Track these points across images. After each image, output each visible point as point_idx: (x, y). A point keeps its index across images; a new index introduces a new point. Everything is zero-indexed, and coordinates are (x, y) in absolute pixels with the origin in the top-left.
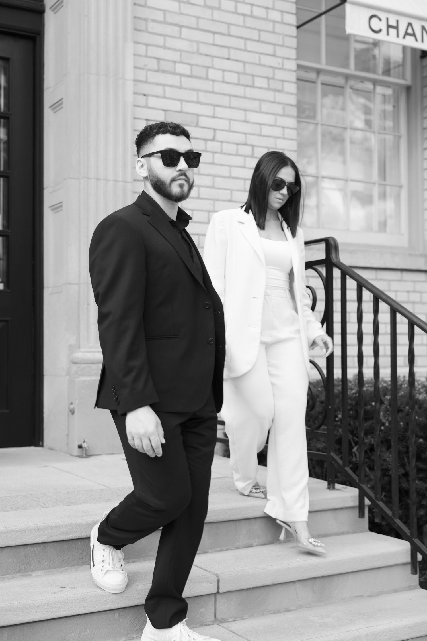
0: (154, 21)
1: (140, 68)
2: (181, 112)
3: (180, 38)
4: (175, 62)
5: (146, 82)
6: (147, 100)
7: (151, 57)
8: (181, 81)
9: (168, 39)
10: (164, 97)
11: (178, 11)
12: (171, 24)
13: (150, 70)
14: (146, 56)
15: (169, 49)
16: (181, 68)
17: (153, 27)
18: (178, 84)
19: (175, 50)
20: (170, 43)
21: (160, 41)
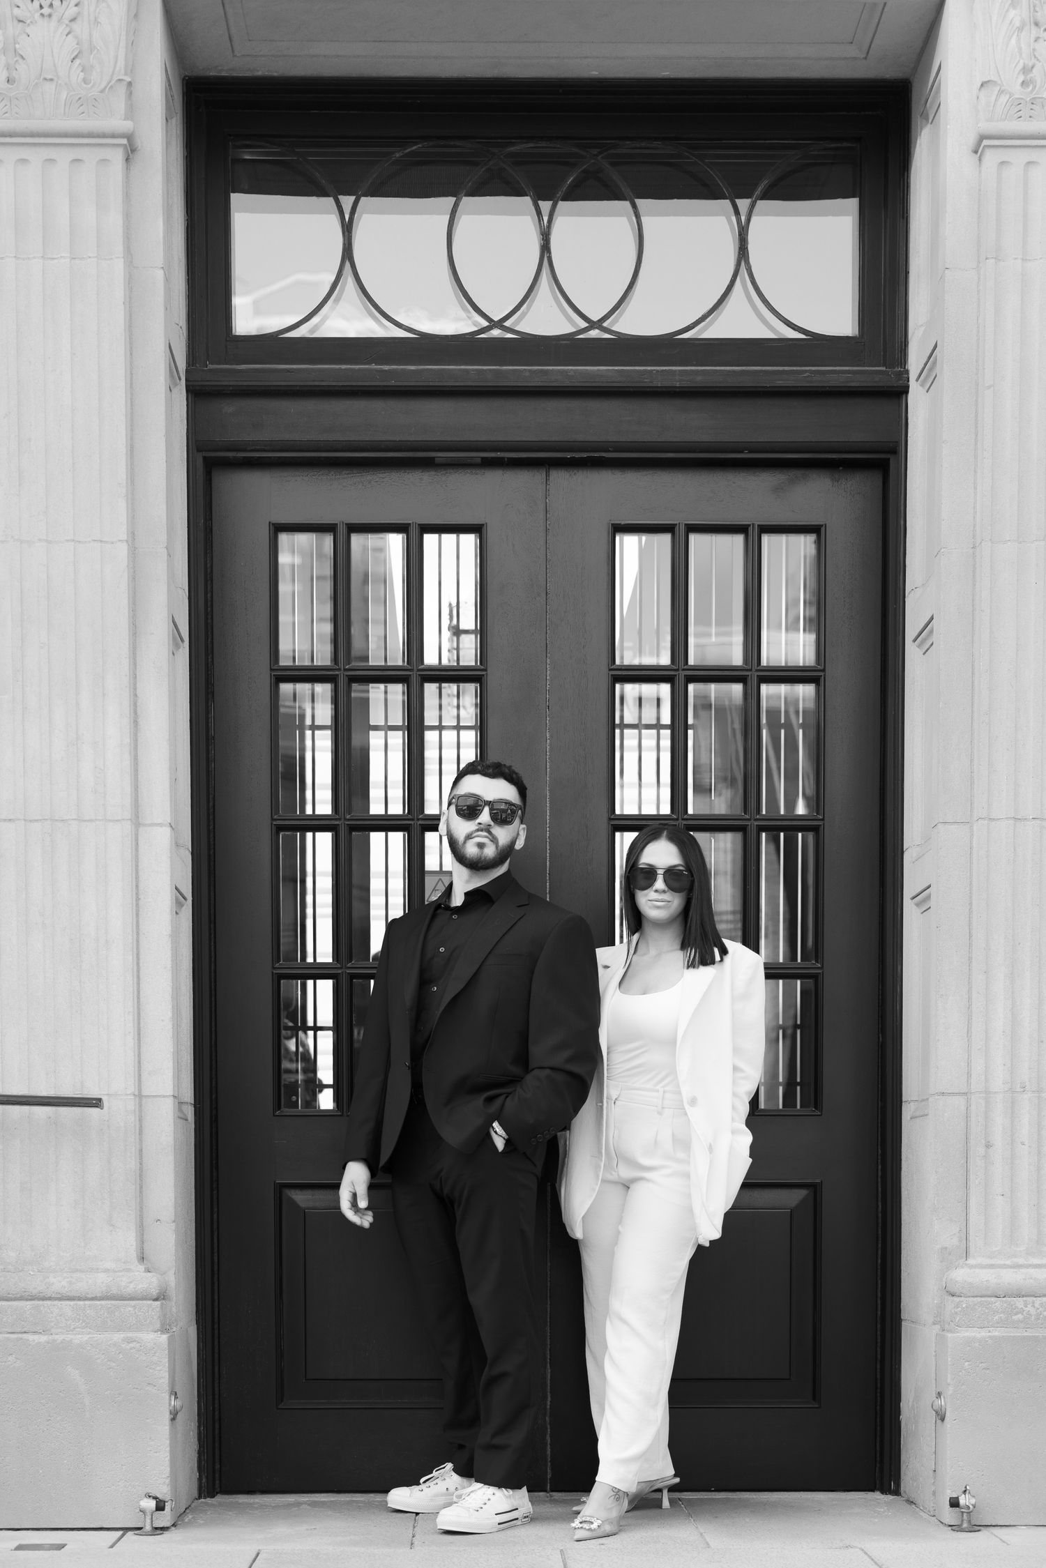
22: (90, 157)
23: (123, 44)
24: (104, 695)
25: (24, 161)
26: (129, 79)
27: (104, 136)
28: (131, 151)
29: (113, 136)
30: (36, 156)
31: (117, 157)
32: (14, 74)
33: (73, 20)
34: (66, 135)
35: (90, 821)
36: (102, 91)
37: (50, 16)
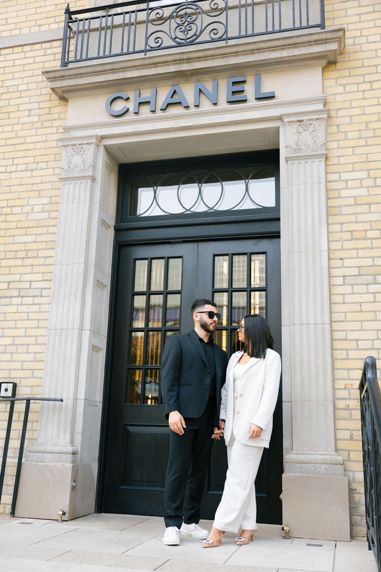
0: (346, 206)
1: (337, 241)
2: (373, 265)
3: (370, 212)
4: (366, 231)
5: (342, 249)
6: (343, 262)
7: (345, 232)
8: (372, 243)
9: (359, 215)
10: (358, 258)
11: (367, 194)
12: (361, 204)
13: (345, 240)
14: (342, 232)
15: (361, 222)
16: (370, 234)
17: (345, 210)
18: (370, 246)
19: (365, 222)
20: (361, 218)
21: (353, 218)
22: (84, 181)
23: (93, 158)
24: (76, 299)
25: (70, 184)
26: (93, 165)
27: (87, 177)
28: (94, 179)
29: (89, 177)
30: (73, 182)
31: (89, 181)
32: (70, 166)
33: (83, 154)
34: (79, 177)
35: (70, 329)
36: (87, 168)
37: (78, 154)
